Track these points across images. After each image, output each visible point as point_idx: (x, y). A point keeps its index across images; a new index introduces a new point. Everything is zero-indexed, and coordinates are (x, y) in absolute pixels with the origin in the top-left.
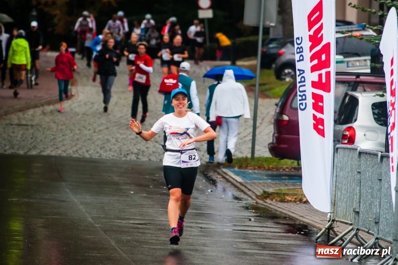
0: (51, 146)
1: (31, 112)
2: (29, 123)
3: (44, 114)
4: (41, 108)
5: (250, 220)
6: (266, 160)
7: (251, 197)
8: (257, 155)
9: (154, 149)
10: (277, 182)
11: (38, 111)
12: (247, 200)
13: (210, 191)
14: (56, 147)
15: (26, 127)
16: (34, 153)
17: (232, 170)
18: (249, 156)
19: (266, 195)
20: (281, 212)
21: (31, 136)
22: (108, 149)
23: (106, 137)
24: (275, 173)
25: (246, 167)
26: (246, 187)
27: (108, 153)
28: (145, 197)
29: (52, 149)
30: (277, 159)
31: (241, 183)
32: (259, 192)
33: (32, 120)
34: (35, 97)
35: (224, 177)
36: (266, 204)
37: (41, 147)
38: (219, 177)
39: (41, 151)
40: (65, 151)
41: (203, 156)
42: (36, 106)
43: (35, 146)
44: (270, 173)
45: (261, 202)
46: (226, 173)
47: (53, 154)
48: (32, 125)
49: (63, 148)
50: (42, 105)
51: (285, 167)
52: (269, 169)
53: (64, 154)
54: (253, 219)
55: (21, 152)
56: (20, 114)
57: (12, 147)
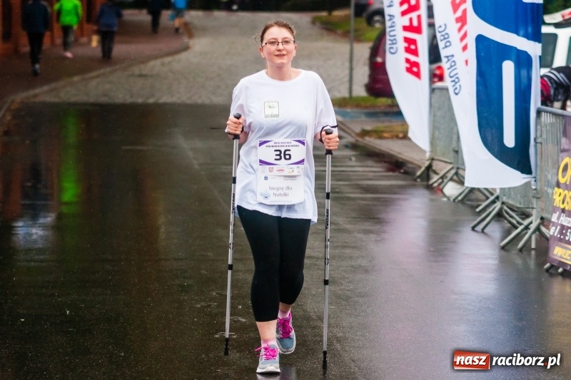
1: (152, 63)
2: (149, 74)
3: (163, 64)
4: (161, 59)
5: (351, 160)
6: (363, 99)
7: (350, 135)
10: (373, 119)
11: (158, 62)
12: (346, 138)
15: (145, 78)
16: (151, 101)
18: (347, 96)
19: (365, 133)
20: (379, 149)
23: (217, 84)
25: (345, 107)
27: (218, 99)
29: (168, 96)
30: (372, 98)
32: (358, 129)
33: (152, 71)
36: (365, 142)
39: (158, 99)
40: (179, 98)
42: (156, 57)
45: (360, 139)
47: (169, 101)
48: (151, 76)
49: (178, 96)
51: (380, 105)
52: (366, 107)
53: (179, 101)
54: (353, 159)
55: (140, 101)
56: (142, 66)
57: (132, 97)
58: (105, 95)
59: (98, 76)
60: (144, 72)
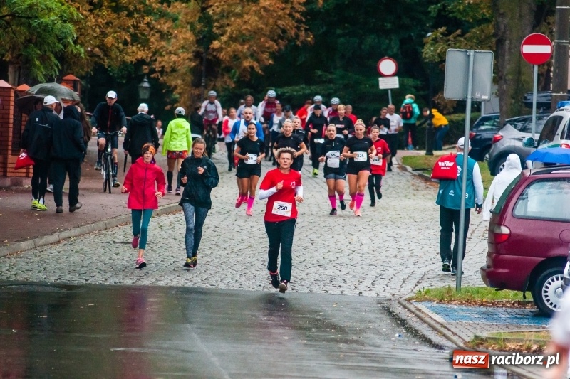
0: (171, 272)
3: (161, 226)
4: (157, 219)
5: (456, 377)
6: (478, 290)
7: (456, 344)
8: (464, 283)
9: (317, 277)
12: (449, 347)
13: (397, 335)
14: (177, 274)
16: (146, 282)
17: (429, 305)
18: (453, 285)
19: (479, 342)
22: (252, 276)
23: (249, 260)
24: (491, 309)
25: (450, 301)
26: (449, 330)
28: (305, 345)
30: (493, 290)
31: (441, 324)
32: (468, 336)
35: (416, 316)
37: (157, 273)
38: (410, 315)
39: (157, 280)
41: (387, 285)
43: (148, 273)
44: (483, 309)
46: (420, 310)
47: (174, 284)
49: (188, 276)
50: (159, 215)
51: (504, 301)
52: (482, 304)
53: (190, 285)
54: (460, 376)
55: (129, 282)
56: (127, 228)
57: (116, 275)
58: (73, 272)
59: (58, 242)
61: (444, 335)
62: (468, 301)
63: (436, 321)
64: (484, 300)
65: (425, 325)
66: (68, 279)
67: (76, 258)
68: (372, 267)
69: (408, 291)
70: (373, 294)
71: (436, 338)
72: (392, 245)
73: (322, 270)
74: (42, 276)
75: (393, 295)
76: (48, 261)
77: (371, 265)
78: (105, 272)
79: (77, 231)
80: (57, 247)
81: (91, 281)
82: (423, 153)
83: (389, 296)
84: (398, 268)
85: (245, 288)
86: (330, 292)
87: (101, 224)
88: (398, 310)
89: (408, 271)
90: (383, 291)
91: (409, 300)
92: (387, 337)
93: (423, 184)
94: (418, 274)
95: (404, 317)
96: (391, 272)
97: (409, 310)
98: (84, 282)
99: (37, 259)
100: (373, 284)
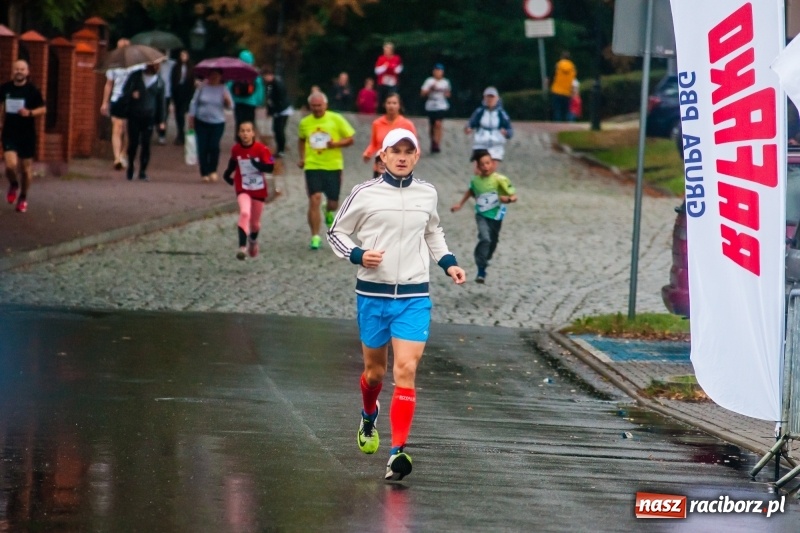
0: (236, 294)
1: (196, 226)
2: (192, 249)
3: (221, 231)
4: (216, 220)
5: (625, 437)
6: (659, 319)
7: (627, 392)
8: (640, 309)
10: (681, 362)
11: (210, 225)
12: (617, 397)
13: (546, 380)
14: (245, 296)
15: (186, 258)
16: (202, 307)
17: (591, 339)
18: (625, 311)
19: (658, 389)
20: (686, 422)
21: (197, 276)
22: (348, 299)
23: (344, 276)
24: (676, 345)
25: (619, 334)
26: (618, 373)
27: (346, 308)
28: (420, 393)
29: (237, 300)
30: (680, 318)
31: (607, 365)
32: (644, 382)
33: (198, 243)
34: (203, 197)
35: (574, 354)
36: (657, 406)
37: (217, 295)
38: (564, 353)
39: (217, 305)
40: (262, 305)
41: (534, 312)
42: (205, 216)
43: (204, 294)
44: (665, 344)
45: (647, 401)
46: (578, 346)
47: (240, 309)
48: (198, 254)
49: (260, 299)
50: (218, 214)
52: (664, 338)
53: (262, 311)
54: (630, 435)
55: (178, 307)
56: (175, 232)
57: (160, 297)
58: (102, 293)
59: (80, 252)
60: (182, 248)
61: (611, 381)
62: (645, 334)
63: (599, 361)
64: (667, 332)
65: (585, 367)
66: (95, 302)
67: (105, 273)
68: (513, 287)
69: (562, 319)
70: (515, 324)
71: (599, 384)
72: (540, 255)
73: (443, 291)
74: (60, 298)
75: (542, 325)
76: (66, 277)
77: (511, 283)
78: (146, 294)
79: (106, 236)
80: (80, 259)
81: (126, 305)
82: (586, 126)
83: (536, 326)
84: (549, 288)
85: (338, 315)
86: (456, 321)
87: (139, 227)
88: (549, 346)
89: (563, 292)
90: (529, 319)
91: (563, 332)
92: (533, 382)
93: (585, 171)
94: (578, 295)
95: (556, 356)
96: (539, 293)
97: (564, 347)
98: (116, 306)
99: (51, 275)
100: (514, 310)
